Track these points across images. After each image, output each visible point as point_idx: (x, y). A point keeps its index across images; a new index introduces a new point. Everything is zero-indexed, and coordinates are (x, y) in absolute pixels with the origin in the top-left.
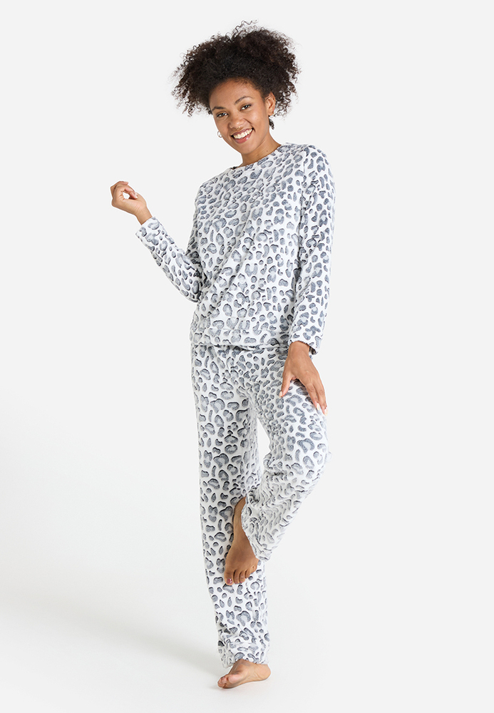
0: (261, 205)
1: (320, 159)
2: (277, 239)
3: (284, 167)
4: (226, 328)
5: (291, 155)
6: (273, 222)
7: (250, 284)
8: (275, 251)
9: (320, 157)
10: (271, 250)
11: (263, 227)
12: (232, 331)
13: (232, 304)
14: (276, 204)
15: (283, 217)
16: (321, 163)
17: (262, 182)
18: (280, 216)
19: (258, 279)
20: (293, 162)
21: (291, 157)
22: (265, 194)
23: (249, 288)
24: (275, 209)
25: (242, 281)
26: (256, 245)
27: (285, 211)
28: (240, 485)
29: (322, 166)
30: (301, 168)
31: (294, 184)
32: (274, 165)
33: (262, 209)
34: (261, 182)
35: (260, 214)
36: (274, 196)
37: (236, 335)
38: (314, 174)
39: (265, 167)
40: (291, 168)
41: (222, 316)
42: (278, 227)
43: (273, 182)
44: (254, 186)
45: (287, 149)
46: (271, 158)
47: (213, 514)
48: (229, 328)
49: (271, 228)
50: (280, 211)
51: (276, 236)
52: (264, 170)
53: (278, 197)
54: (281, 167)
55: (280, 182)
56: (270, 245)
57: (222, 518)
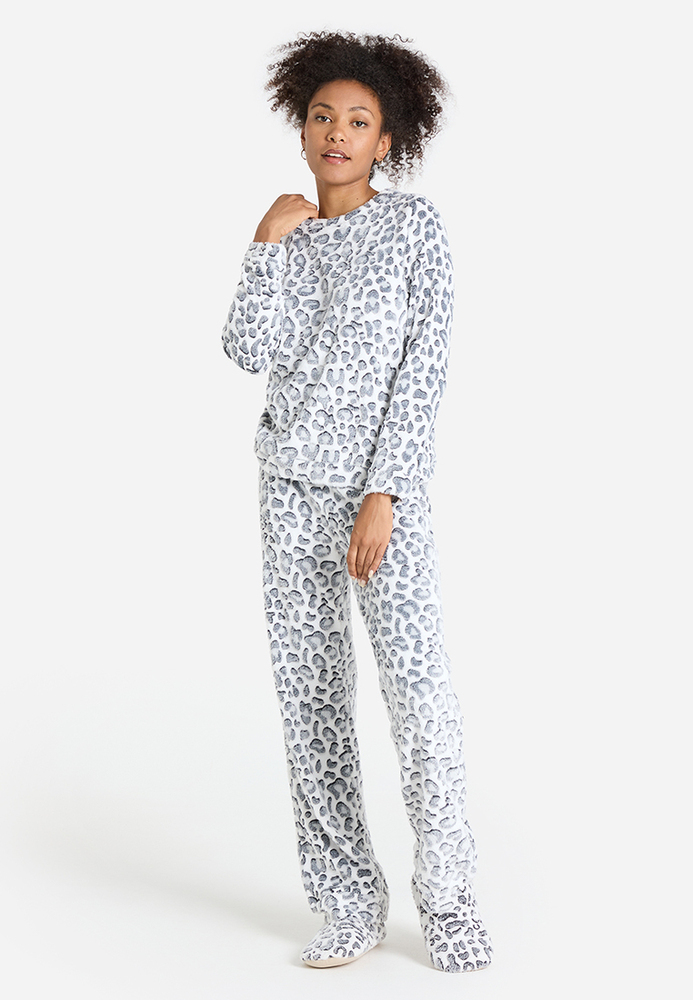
0: (347, 284)
1: (430, 222)
2: (370, 335)
3: (381, 227)
4: (301, 458)
5: (392, 210)
6: (363, 310)
7: (334, 397)
8: (368, 351)
9: (430, 220)
10: (363, 350)
11: (350, 317)
12: (312, 463)
13: (309, 426)
14: (368, 283)
15: (377, 304)
16: (430, 229)
17: (350, 248)
18: (372, 301)
19: (346, 391)
20: (394, 222)
21: (392, 213)
22: (354, 266)
23: (333, 403)
24: (367, 290)
25: (322, 393)
26: (341, 343)
27: (381, 294)
28: (340, 673)
29: (432, 232)
30: (404, 232)
31: (394, 254)
32: (368, 223)
33: (348, 290)
34: (348, 248)
35: (345, 298)
36: (366, 270)
37: (319, 470)
38: (420, 245)
39: (355, 224)
40: (391, 232)
41: (295, 442)
42: (371, 317)
43: (365, 249)
44: (339, 251)
45: (388, 199)
46: (364, 210)
47: (306, 713)
48: (306, 459)
49: (361, 318)
50: (373, 293)
51: (369, 329)
52: (354, 229)
53: (371, 272)
54: (378, 227)
55: (375, 250)
56: (360, 343)
57: (318, 719)
